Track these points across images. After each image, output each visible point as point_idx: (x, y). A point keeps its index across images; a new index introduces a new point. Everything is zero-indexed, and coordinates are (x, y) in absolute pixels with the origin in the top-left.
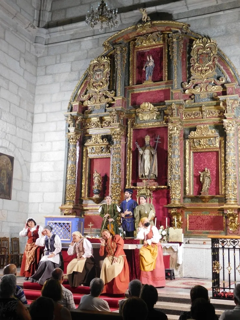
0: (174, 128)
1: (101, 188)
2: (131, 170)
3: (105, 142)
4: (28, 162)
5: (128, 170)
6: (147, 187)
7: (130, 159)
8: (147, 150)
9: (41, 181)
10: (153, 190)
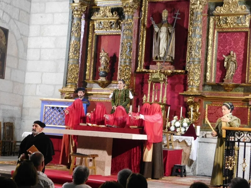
0: (197, 2)
1: (108, 70)
2: (144, 51)
3: (115, 15)
4: (25, 36)
5: (140, 50)
6: (161, 71)
7: (143, 38)
8: (164, 27)
9: (40, 60)
10: (168, 75)
